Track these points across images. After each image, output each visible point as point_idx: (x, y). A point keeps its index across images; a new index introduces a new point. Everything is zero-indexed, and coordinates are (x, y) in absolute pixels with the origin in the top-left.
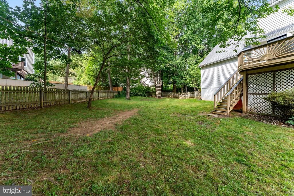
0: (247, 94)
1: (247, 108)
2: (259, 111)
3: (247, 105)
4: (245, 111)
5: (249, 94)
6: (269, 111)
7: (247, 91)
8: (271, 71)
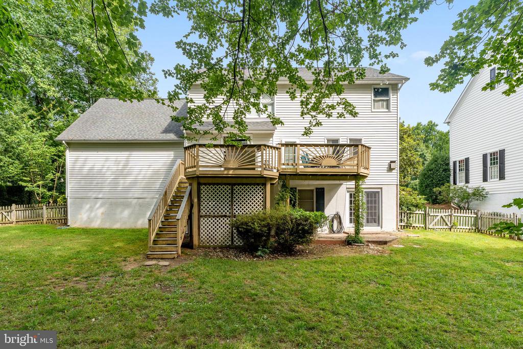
0: (200, 217)
1: (199, 239)
2: (216, 243)
3: (199, 235)
4: (197, 244)
5: (201, 216)
6: (228, 241)
7: (199, 211)
8: (229, 184)
